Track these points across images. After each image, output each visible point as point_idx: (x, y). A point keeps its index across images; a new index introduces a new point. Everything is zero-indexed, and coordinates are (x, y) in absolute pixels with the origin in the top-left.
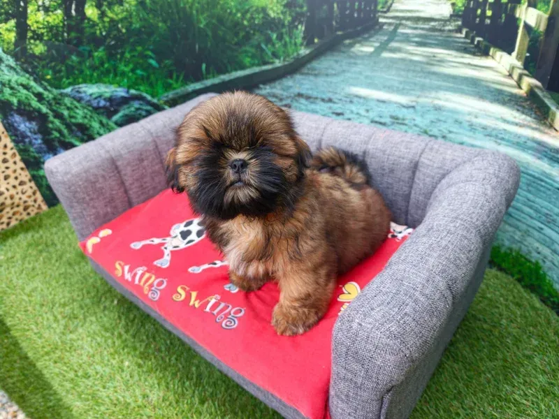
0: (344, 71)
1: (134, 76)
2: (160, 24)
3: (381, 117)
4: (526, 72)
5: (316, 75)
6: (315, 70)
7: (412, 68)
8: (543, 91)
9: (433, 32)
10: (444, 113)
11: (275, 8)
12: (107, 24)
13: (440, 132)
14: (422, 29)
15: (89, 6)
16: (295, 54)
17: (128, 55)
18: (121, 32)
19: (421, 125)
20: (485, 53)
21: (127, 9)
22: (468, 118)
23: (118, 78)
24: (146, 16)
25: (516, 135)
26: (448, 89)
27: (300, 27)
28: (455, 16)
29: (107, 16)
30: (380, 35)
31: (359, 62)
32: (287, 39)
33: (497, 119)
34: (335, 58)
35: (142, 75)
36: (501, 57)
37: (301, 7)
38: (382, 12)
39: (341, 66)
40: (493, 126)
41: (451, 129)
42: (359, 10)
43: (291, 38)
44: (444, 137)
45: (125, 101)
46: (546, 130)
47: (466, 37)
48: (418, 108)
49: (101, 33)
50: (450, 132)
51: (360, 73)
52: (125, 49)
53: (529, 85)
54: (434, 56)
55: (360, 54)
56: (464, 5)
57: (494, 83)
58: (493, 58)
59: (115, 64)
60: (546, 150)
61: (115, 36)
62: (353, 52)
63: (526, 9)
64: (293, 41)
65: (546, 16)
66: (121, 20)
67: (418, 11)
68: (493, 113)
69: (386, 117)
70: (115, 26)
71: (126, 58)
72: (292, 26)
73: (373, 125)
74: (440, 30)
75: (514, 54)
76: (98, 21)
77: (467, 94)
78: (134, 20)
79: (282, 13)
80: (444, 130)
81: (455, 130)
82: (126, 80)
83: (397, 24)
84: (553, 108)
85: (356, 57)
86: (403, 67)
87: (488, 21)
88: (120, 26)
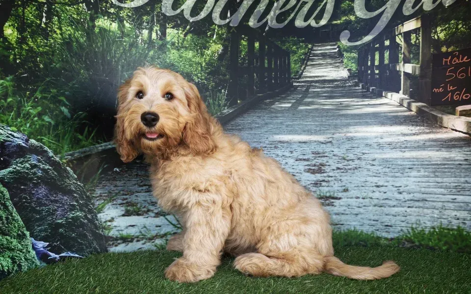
0: (266, 124)
1: (40, 122)
2: (82, 71)
3: (304, 155)
4: (413, 100)
5: (240, 130)
6: (239, 125)
7: (325, 114)
8: (429, 108)
9: (336, 88)
10: (356, 141)
11: (199, 75)
12: (24, 53)
13: (355, 156)
14: (329, 87)
15: (10, 26)
16: (219, 113)
17: (38, 95)
18: (39, 67)
19: (339, 154)
20: (380, 96)
21: (51, 44)
22: (375, 140)
23: (19, 120)
24: (69, 59)
25: (416, 141)
26: (356, 124)
27: (223, 91)
28: (352, 76)
29: (28, 44)
30: (296, 94)
31: (279, 115)
32: (211, 101)
33: (399, 135)
34: (257, 114)
35: (50, 123)
36: (392, 95)
37: (225, 75)
38: (294, 79)
39: (263, 120)
40: (397, 141)
41: (364, 152)
42: (276, 79)
43: (214, 100)
44: (359, 159)
45: (21, 152)
46: (438, 131)
47: (363, 88)
48: (334, 142)
49: (15, 59)
50: (364, 154)
51: (281, 123)
52: (38, 87)
53: (417, 107)
54: (341, 104)
55: (279, 109)
56: (357, 69)
57: (390, 113)
58: (386, 97)
59: (20, 101)
60: (442, 143)
61: (30, 68)
62: (273, 108)
63: (403, 65)
64: (217, 103)
65: (419, 66)
66: (42, 54)
67: (323, 76)
68: (394, 132)
69: (309, 154)
70: (33, 57)
71: (37, 98)
72: (216, 90)
73: (298, 162)
74: (342, 87)
75: (401, 92)
76: (15, 46)
77: (371, 125)
78: (55, 59)
79: (206, 79)
80: (359, 154)
81: (367, 152)
82: (28, 125)
83: (308, 86)
84: (440, 115)
85: (277, 112)
86: (317, 115)
87: (378, 76)
88: (38, 59)
